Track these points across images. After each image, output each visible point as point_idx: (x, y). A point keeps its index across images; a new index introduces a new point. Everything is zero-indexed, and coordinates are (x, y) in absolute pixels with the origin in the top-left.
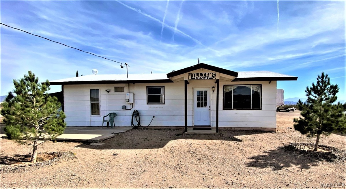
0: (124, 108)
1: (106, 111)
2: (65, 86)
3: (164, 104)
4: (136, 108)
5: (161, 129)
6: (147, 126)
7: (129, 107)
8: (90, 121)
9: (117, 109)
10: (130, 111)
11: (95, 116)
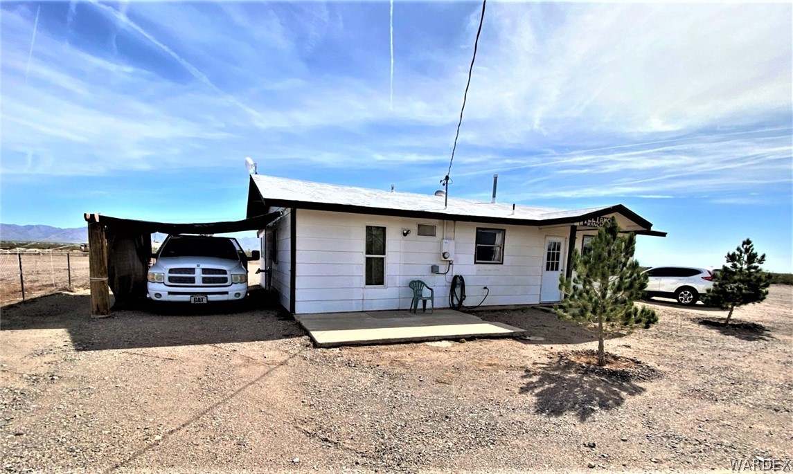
0: (434, 270)
1: (398, 277)
2: (298, 211)
3: (502, 264)
4: (456, 270)
5: (495, 311)
6: (476, 307)
7: (442, 269)
8: (363, 299)
9: (421, 273)
10: (443, 276)
11: (374, 288)
